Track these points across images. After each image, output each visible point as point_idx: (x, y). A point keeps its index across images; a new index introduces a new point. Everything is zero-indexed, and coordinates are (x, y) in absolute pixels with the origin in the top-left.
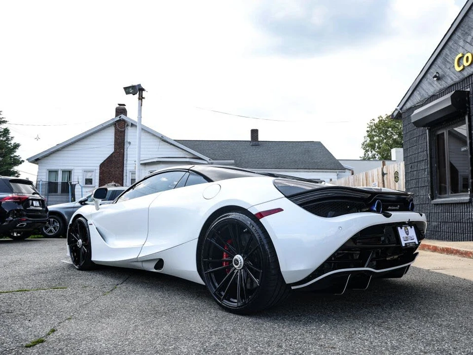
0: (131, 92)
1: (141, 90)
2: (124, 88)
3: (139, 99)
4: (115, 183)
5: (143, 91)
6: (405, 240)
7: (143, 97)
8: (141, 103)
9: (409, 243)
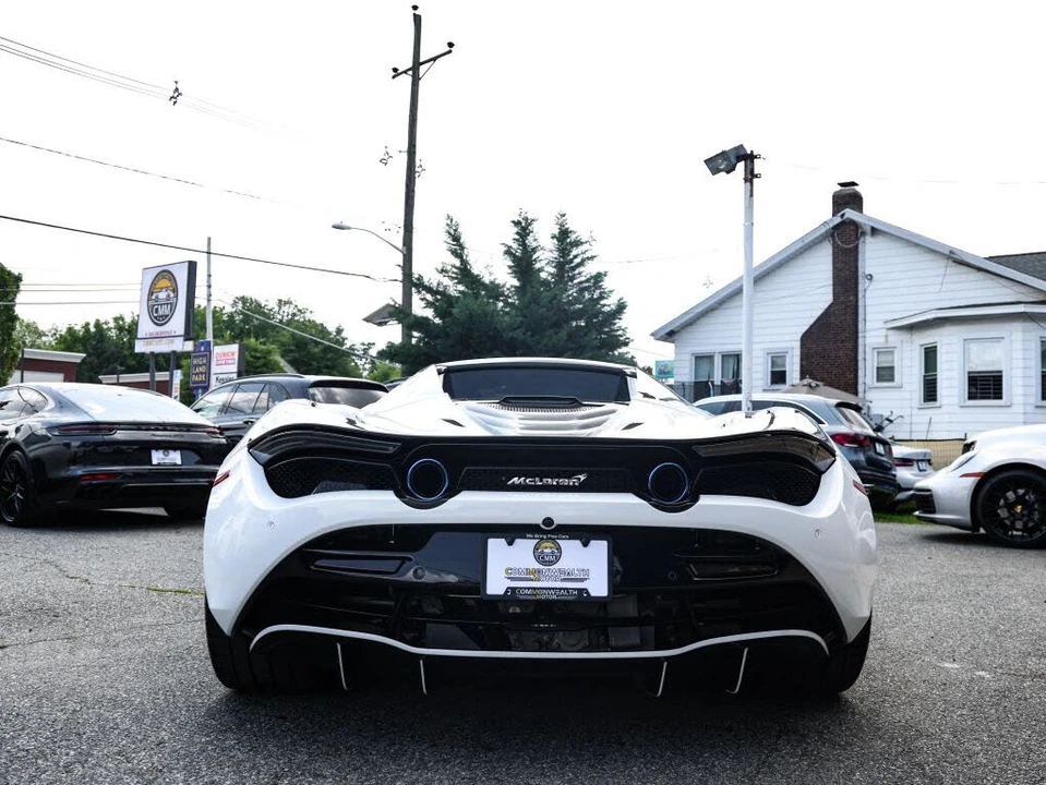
0: (722, 167)
1: (749, 158)
2: (705, 161)
3: (746, 180)
4: (810, 381)
5: (755, 160)
6: (512, 579)
7: (756, 172)
8: (752, 190)
9: (535, 589)
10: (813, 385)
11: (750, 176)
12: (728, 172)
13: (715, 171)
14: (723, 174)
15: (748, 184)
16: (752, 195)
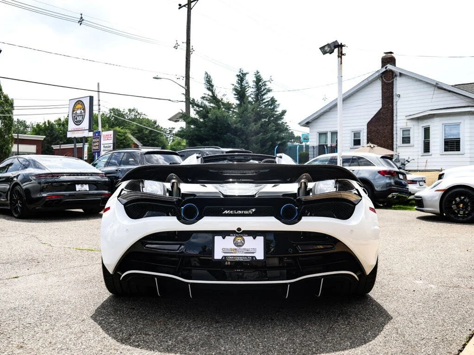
0: (328, 51)
1: (340, 46)
2: (320, 48)
3: (339, 56)
4: (371, 144)
5: (343, 47)
6: (225, 253)
7: (343, 53)
8: (341, 61)
9: (234, 256)
10: (372, 146)
11: (341, 55)
12: (330, 53)
13: (325, 53)
14: (328, 54)
15: (340, 58)
16: (341, 63)
